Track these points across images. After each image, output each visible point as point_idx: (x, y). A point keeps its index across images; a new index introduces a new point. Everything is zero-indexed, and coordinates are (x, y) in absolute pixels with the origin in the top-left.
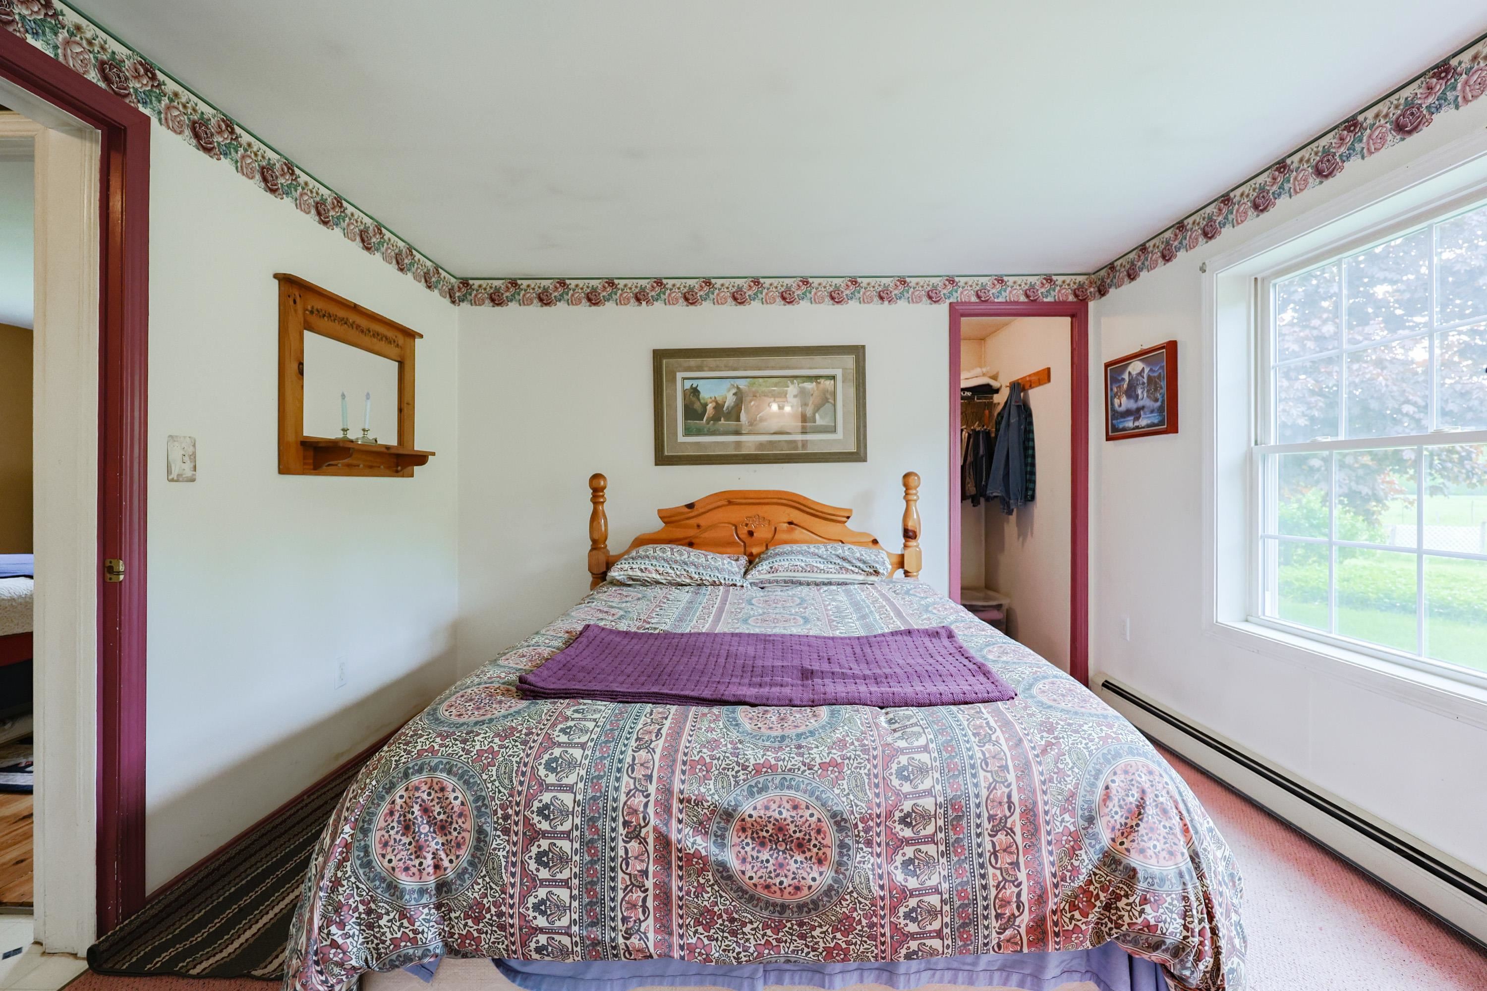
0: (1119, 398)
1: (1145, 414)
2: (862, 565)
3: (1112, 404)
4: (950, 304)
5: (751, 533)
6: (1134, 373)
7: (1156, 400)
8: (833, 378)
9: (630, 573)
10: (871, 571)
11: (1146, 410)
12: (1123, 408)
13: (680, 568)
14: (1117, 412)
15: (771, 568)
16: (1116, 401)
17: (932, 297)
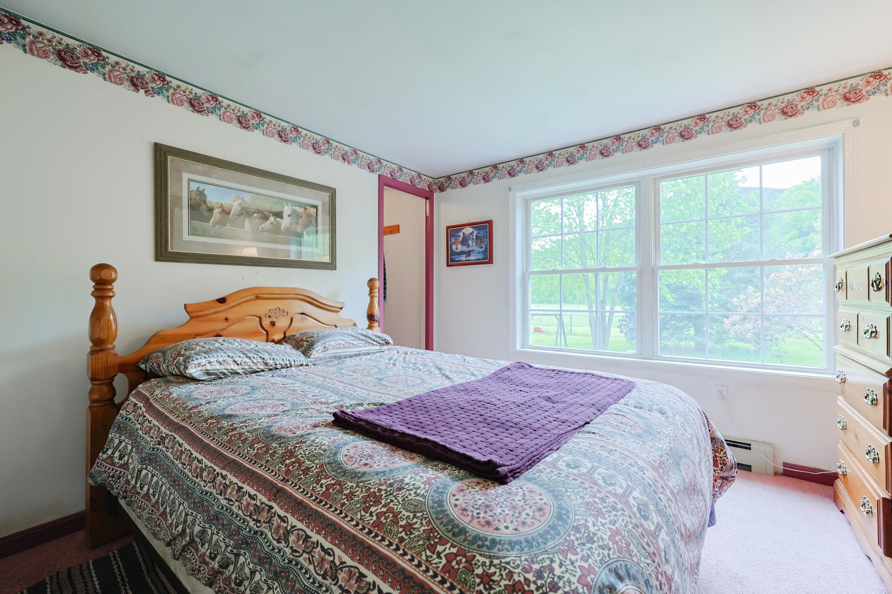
0: (456, 245)
1: (474, 254)
2: (378, 340)
3: (451, 248)
4: (379, 175)
5: (273, 324)
6: (467, 233)
7: (482, 248)
8: (316, 207)
9: (209, 367)
10: (384, 342)
11: (474, 252)
12: (459, 250)
13: (256, 356)
14: (455, 252)
15: (324, 348)
16: (454, 247)
17: (370, 168)
